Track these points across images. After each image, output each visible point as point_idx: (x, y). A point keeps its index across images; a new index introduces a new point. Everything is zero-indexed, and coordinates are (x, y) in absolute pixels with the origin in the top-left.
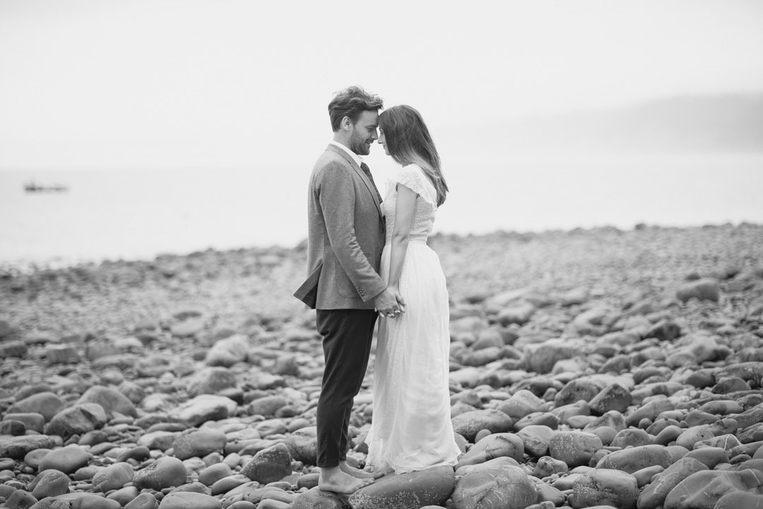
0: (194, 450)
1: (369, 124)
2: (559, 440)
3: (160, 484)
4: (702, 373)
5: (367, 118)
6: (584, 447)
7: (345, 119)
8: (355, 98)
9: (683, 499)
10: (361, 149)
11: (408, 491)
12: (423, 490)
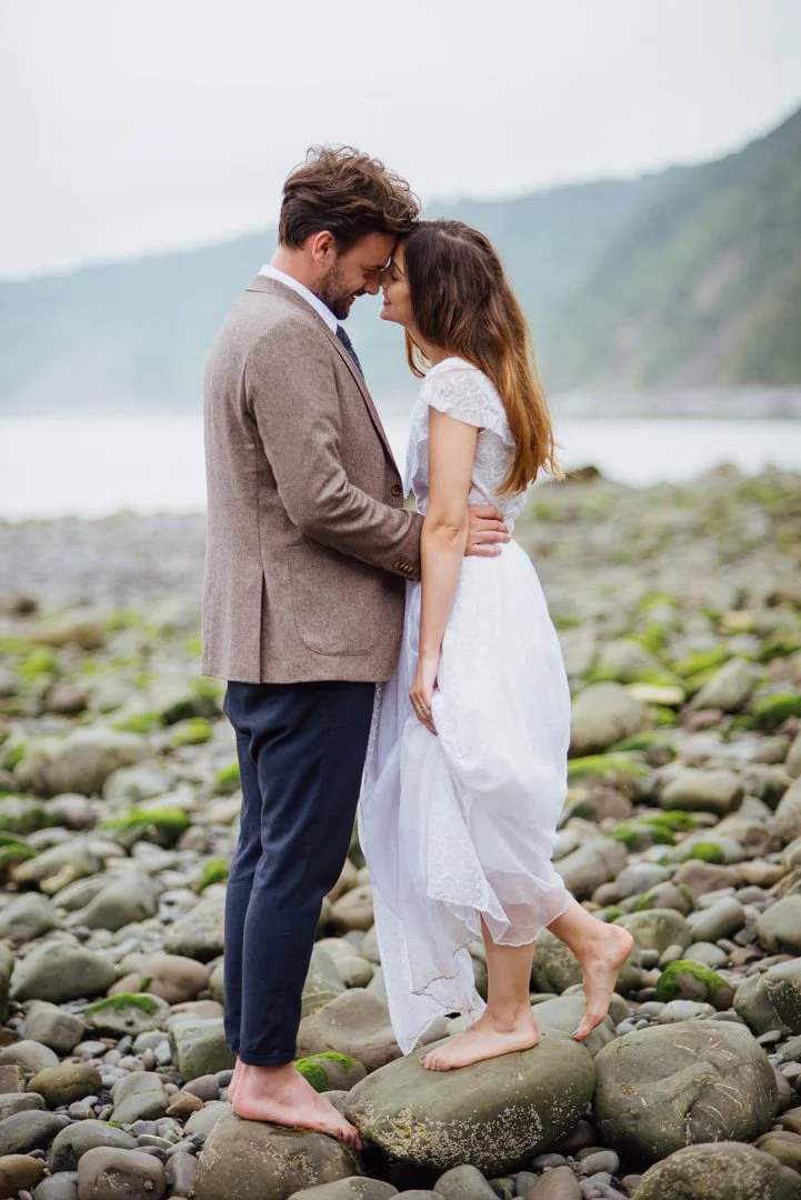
11: (521, 1103)
12: (550, 1099)
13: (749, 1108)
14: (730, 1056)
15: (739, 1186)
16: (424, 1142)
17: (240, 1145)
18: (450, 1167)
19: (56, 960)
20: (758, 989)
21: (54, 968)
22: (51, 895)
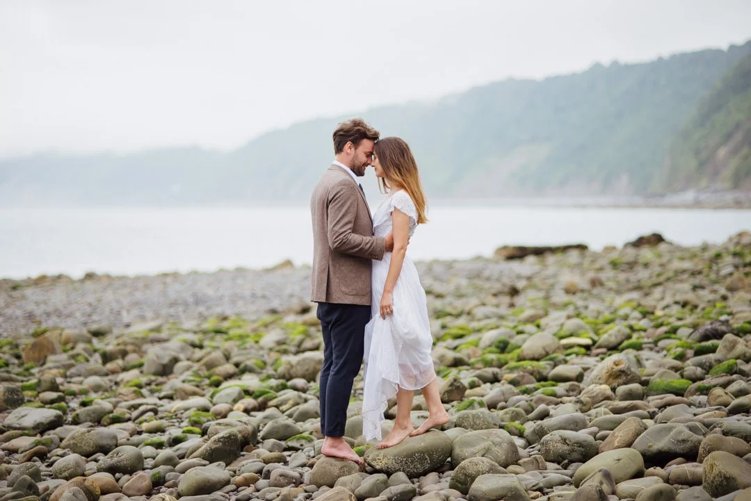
0: (96, 447)
1: (368, 150)
2: (468, 417)
3: (129, 468)
4: (485, 371)
5: (366, 145)
6: (494, 422)
7: (349, 144)
8: (359, 128)
9: (650, 446)
10: (359, 171)
11: (422, 452)
12: (433, 452)
13: (504, 457)
14: (498, 440)
15: (481, 470)
16: (386, 464)
17: (324, 465)
18: (395, 472)
19: (276, 425)
20: (532, 429)
21: (276, 428)
22: (283, 412)
